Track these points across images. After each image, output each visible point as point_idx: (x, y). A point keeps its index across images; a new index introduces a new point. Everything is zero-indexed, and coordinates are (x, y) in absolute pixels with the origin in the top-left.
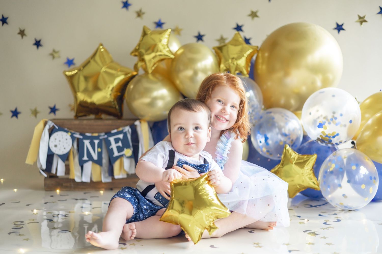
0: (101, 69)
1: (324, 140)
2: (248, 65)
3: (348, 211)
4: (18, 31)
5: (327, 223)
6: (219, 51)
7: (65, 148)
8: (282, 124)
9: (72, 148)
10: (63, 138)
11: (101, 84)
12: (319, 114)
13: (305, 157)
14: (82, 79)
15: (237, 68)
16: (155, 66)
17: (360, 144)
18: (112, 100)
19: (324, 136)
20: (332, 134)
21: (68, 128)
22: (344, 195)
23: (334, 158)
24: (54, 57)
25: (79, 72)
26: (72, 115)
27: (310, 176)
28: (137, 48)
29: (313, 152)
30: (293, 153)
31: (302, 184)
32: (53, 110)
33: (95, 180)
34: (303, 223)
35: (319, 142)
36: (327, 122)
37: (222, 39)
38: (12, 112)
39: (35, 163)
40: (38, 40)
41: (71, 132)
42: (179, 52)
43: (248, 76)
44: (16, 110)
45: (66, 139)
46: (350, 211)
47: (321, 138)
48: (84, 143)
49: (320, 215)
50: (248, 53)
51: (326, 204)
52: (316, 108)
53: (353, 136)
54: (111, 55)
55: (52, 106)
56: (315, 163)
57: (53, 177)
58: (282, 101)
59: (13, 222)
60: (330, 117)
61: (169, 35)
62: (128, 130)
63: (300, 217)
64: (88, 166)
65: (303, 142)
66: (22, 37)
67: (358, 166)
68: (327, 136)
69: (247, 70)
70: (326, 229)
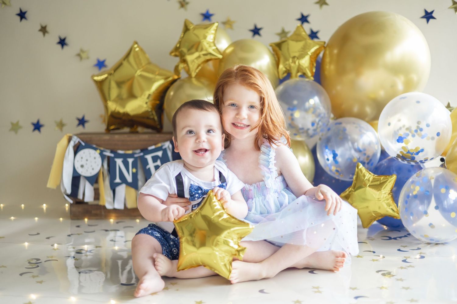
0: (136, 72)
1: (406, 157)
2: (313, 65)
3: (435, 245)
4: (39, 28)
5: (407, 261)
6: (277, 49)
7: (93, 169)
8: (356, 137)
9: (102, 169)
10: (90, 156)
11: (136, 90)
12: (401, 124)
13: (382, 178)
14: (113, 85)
15: (299, 69)
16: (200, 68)
17: (451, 162)
18: (150, 110)
19: (405, 153)
20: (415, 149)
21: (97, 145)
22: (431, 225)
23: (417, 179)
24: (81, 58)
25: (109, 77)
26: (102, 128)
27: (388, 201)
28: (178, 45)
29: (393, 171)
30: (367, 174)
31: (379, 211)
32: (82, 122)
33: (129, 206)
34: (377, 260)
35: (400, 160)
36: (410, 135)
37: (283, 33)
38: (34, 124)
39: (59, 187)
40: (63, 37)
41: (100, 150)
42: (228, 51)
43: (312, 78)
44: (38, 122)
45: (95, 158)
46: (437, 244)
47: (401, 155)
48: (115, 162)
49: (399, 250)
50: (313, 50)
51: (408, 236)
52: (397, 116)
53: (442, 152)
54: (147, 55)
55: (80, 117)
56: (394, 185)
57: (80, 203)
58: (356, 109)
59: (28, 260)
60: (414, 128)
61: (216, 30)
62: (169, 146)
63: (374, 252)
64: (122, 190)
65: (381, 159)
66: (44, 34)
67: (447, 188)
68: (408, 152)
69: (311, 72)
70: (405, 268)
